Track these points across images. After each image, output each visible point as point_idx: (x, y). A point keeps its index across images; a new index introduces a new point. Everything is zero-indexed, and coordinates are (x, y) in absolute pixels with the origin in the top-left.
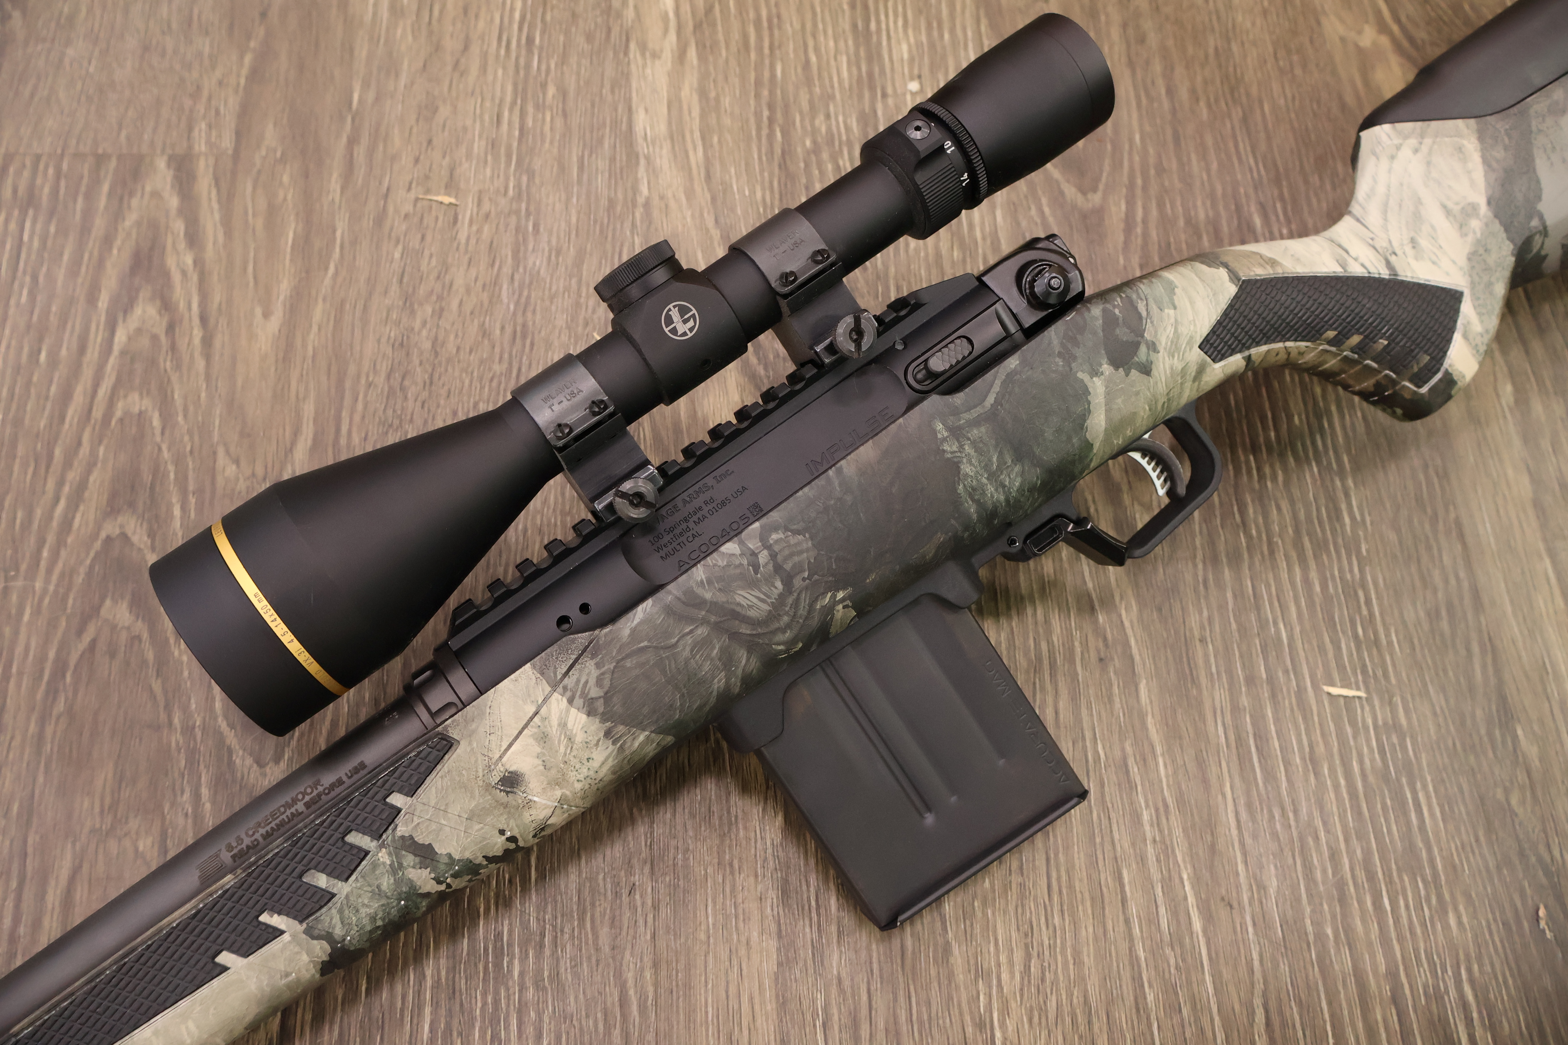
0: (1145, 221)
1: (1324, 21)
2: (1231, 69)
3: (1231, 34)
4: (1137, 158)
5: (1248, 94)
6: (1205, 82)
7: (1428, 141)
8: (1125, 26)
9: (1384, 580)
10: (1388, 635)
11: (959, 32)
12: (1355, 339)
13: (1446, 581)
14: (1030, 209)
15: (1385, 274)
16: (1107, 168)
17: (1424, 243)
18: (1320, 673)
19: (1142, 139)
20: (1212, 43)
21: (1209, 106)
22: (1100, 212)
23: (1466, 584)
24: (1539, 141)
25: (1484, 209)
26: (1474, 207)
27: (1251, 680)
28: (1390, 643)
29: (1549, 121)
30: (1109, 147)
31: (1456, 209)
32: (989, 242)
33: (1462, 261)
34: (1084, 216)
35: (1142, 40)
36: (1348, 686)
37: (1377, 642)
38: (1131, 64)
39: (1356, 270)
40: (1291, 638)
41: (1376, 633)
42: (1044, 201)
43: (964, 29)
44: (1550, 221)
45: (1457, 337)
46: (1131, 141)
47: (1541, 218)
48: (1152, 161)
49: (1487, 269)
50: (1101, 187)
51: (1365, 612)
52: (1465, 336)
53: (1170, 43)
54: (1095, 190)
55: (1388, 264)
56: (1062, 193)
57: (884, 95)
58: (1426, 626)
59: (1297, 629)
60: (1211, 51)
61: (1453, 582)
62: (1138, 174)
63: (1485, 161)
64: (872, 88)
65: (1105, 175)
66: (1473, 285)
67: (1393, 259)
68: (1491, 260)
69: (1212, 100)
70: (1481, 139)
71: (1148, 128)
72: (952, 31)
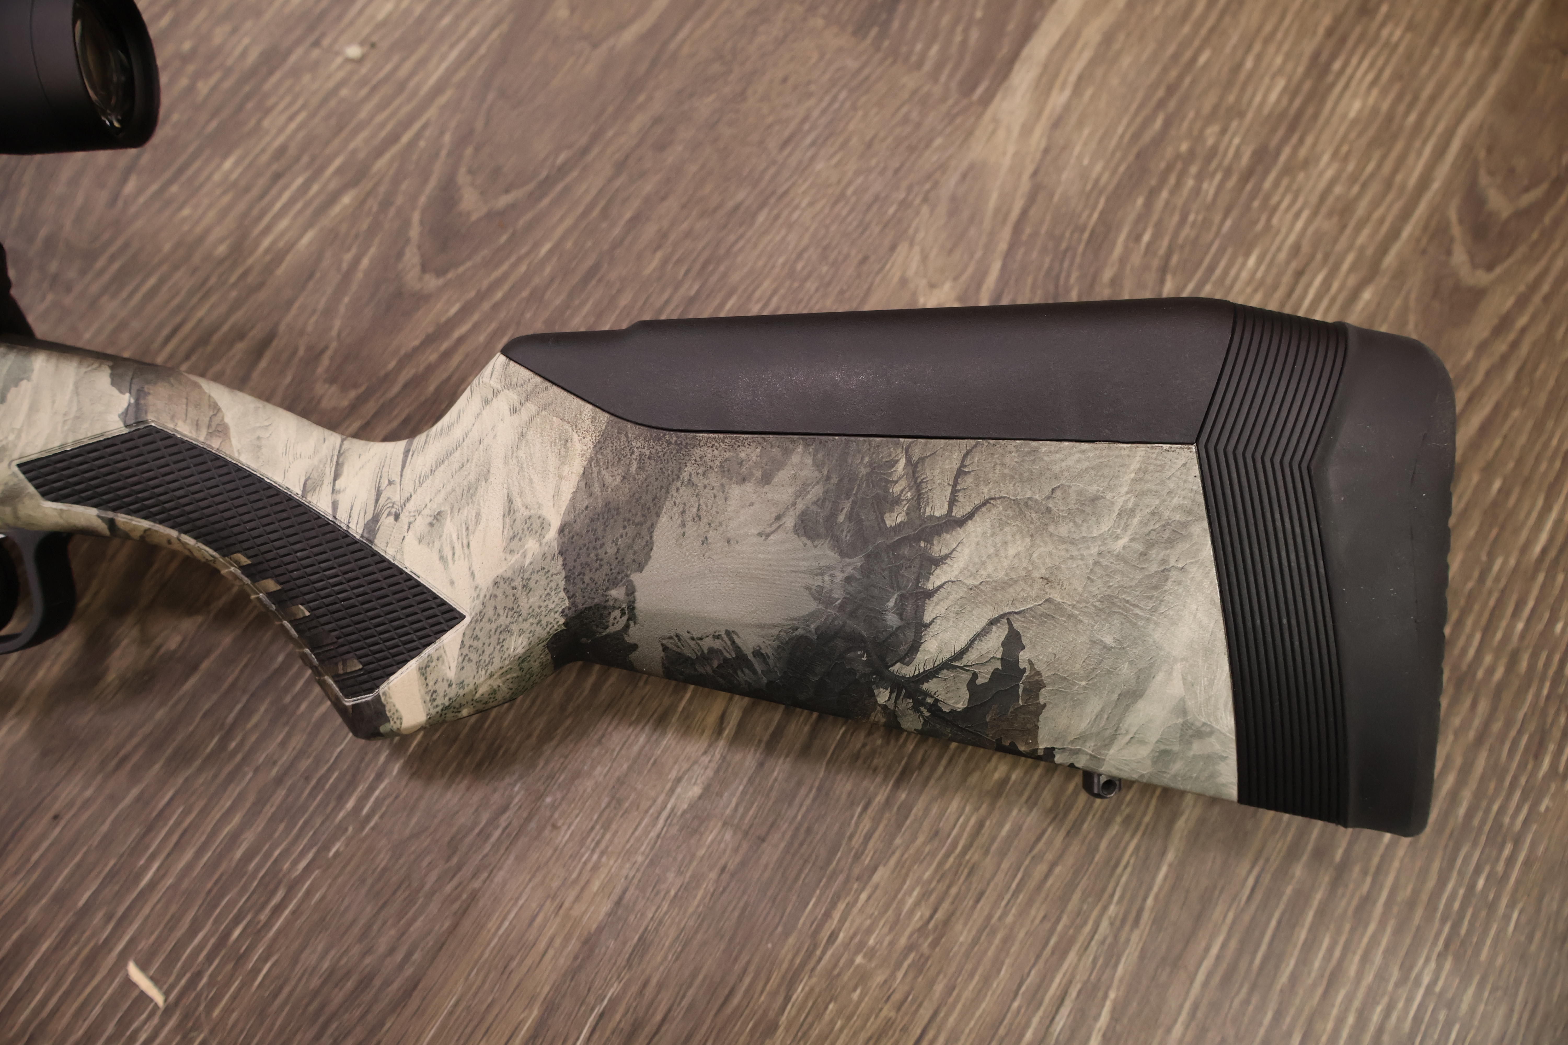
0: (461, 340)
1: (902, 248)
2: (732, 238)
3: (772, 200)
4: (523, 268)
5: (725, 275)
6: (688, 234)
7: (531, 408)
8: (657, 120)
9: (323, 898)
10: (263, 959)
11: (464, 24)
12: (271, 585)
13: (392, 950)
14: (349, 250)
15: (356, 530)
16: (478, 259)
17: (450, 527)
18: (144, 945)
19: (551, 252)
20: (741, 196)
21: (665, 262)
22: (422, 299)
23: (409, 971)
24: (683, 495)
25: (552, 533)
26: (544, 524)
27: (61, 898)
28: (256, 971)
29: (714, 479)
30: (504, 238)
31: (522, 513)
32: (268, 258)
33: (485, 580)
34: (399, 294)
35: (661, 147)
36: (155, 980)
37: (241, 959)
38: (620, 167)
39: (321, 503)
40: (152, 885)
41: (251, 948)
42: (373, 251)
43: (474, 23)
44: (642, 603)
45: (413, 665)
46: (537, 245)
47: (631, 592)
48: (536, 281)
49: (514, 610)
50: (450, 275)
51: (263, 917)
52: (423, 671)
53: (693, 168)
54: (441, 272)
55: (373, 524)
56: (400, 255)
57: (316, 44)
58: (315, 982)
59: (169, 881)
60: (730, 204)
61: (399, 956)
62: (506, 287)
63: (586, 475)
64: (311, 29)
65: (469, 264)
66: (480, 617)
67: (386, 522)
68: (526, 603)
69: (675, 258)
70: (599, 446)
71: (569, 245)
72: (458, 18)
